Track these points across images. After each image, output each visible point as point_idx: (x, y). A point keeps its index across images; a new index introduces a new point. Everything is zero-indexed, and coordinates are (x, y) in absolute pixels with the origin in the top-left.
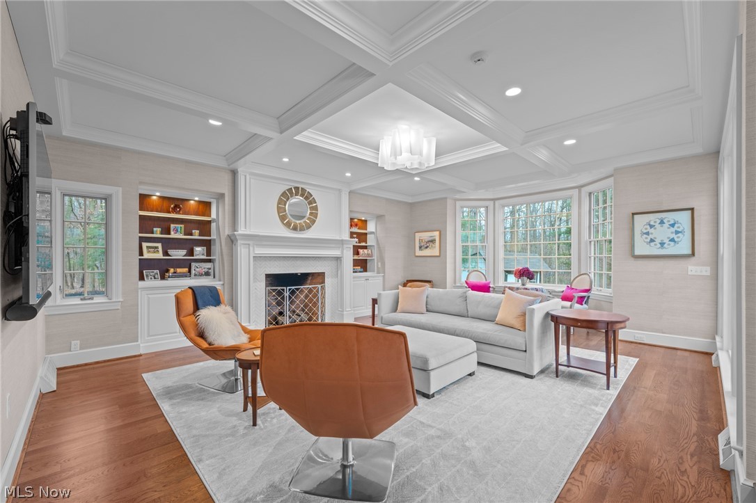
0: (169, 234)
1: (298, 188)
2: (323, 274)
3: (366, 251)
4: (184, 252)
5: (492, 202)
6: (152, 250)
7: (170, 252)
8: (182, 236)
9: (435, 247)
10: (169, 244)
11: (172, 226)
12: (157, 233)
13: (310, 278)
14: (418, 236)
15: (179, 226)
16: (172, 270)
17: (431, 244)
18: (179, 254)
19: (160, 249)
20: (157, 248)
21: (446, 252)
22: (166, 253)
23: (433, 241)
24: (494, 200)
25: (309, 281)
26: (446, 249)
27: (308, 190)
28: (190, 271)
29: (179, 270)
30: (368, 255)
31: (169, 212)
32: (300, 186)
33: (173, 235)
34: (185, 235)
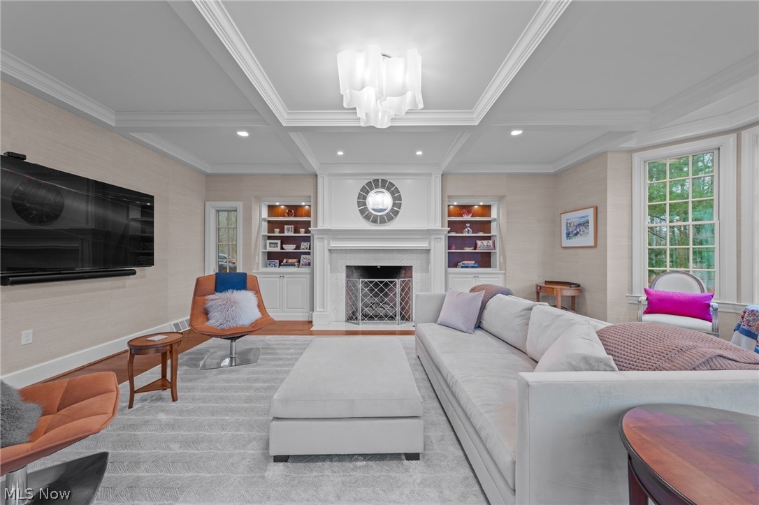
0: (283, 233)
1: (378, 180)
2: (410, 268)
3: (485, 242)
4: (294, 246)
5: (735, 135)
6: (273, 245)
7: (284, 246)
8: (292, 234)
9: (588, 233)
10: (285, 240)
11: (286, 227)
12: (277, 233)
13: (403, 272)
14: (564, 217)
15: (290, 226)
16: (285, 261)
17: (582, 228)
18: (290, 248)
19: (279, 245)
20: (277, 243)
21: (606, 239)
22: (282, 248)
23: (586, 224)
24: (738, 130)
25: (403, 275)
26: (606, 235)
27: (389, 181)
28: (299, 261)
29: (290, 261)
30: (488, 247)
31: (285, 217)
32: (380, 177)
33: (286, 234)
34: (294, 233)
